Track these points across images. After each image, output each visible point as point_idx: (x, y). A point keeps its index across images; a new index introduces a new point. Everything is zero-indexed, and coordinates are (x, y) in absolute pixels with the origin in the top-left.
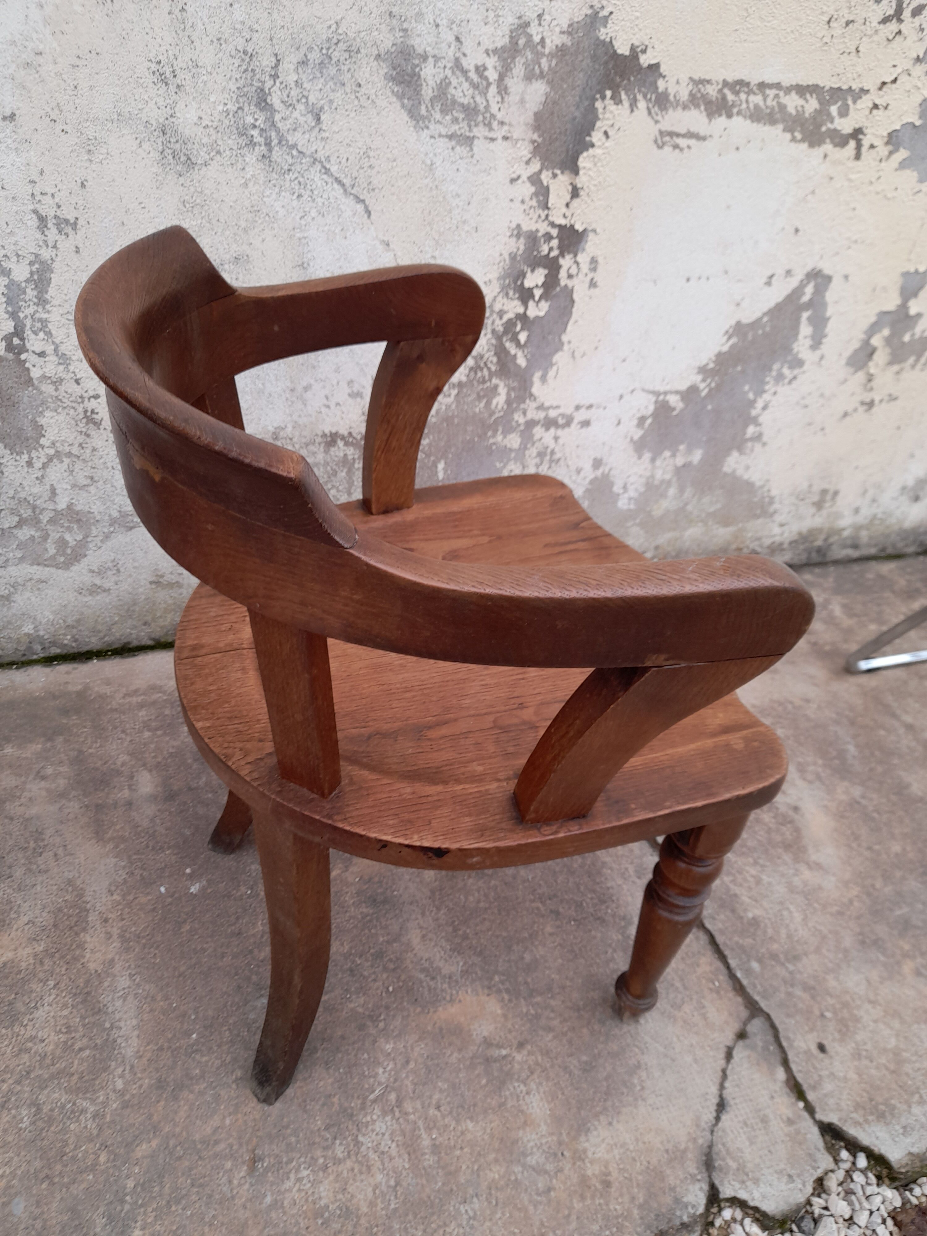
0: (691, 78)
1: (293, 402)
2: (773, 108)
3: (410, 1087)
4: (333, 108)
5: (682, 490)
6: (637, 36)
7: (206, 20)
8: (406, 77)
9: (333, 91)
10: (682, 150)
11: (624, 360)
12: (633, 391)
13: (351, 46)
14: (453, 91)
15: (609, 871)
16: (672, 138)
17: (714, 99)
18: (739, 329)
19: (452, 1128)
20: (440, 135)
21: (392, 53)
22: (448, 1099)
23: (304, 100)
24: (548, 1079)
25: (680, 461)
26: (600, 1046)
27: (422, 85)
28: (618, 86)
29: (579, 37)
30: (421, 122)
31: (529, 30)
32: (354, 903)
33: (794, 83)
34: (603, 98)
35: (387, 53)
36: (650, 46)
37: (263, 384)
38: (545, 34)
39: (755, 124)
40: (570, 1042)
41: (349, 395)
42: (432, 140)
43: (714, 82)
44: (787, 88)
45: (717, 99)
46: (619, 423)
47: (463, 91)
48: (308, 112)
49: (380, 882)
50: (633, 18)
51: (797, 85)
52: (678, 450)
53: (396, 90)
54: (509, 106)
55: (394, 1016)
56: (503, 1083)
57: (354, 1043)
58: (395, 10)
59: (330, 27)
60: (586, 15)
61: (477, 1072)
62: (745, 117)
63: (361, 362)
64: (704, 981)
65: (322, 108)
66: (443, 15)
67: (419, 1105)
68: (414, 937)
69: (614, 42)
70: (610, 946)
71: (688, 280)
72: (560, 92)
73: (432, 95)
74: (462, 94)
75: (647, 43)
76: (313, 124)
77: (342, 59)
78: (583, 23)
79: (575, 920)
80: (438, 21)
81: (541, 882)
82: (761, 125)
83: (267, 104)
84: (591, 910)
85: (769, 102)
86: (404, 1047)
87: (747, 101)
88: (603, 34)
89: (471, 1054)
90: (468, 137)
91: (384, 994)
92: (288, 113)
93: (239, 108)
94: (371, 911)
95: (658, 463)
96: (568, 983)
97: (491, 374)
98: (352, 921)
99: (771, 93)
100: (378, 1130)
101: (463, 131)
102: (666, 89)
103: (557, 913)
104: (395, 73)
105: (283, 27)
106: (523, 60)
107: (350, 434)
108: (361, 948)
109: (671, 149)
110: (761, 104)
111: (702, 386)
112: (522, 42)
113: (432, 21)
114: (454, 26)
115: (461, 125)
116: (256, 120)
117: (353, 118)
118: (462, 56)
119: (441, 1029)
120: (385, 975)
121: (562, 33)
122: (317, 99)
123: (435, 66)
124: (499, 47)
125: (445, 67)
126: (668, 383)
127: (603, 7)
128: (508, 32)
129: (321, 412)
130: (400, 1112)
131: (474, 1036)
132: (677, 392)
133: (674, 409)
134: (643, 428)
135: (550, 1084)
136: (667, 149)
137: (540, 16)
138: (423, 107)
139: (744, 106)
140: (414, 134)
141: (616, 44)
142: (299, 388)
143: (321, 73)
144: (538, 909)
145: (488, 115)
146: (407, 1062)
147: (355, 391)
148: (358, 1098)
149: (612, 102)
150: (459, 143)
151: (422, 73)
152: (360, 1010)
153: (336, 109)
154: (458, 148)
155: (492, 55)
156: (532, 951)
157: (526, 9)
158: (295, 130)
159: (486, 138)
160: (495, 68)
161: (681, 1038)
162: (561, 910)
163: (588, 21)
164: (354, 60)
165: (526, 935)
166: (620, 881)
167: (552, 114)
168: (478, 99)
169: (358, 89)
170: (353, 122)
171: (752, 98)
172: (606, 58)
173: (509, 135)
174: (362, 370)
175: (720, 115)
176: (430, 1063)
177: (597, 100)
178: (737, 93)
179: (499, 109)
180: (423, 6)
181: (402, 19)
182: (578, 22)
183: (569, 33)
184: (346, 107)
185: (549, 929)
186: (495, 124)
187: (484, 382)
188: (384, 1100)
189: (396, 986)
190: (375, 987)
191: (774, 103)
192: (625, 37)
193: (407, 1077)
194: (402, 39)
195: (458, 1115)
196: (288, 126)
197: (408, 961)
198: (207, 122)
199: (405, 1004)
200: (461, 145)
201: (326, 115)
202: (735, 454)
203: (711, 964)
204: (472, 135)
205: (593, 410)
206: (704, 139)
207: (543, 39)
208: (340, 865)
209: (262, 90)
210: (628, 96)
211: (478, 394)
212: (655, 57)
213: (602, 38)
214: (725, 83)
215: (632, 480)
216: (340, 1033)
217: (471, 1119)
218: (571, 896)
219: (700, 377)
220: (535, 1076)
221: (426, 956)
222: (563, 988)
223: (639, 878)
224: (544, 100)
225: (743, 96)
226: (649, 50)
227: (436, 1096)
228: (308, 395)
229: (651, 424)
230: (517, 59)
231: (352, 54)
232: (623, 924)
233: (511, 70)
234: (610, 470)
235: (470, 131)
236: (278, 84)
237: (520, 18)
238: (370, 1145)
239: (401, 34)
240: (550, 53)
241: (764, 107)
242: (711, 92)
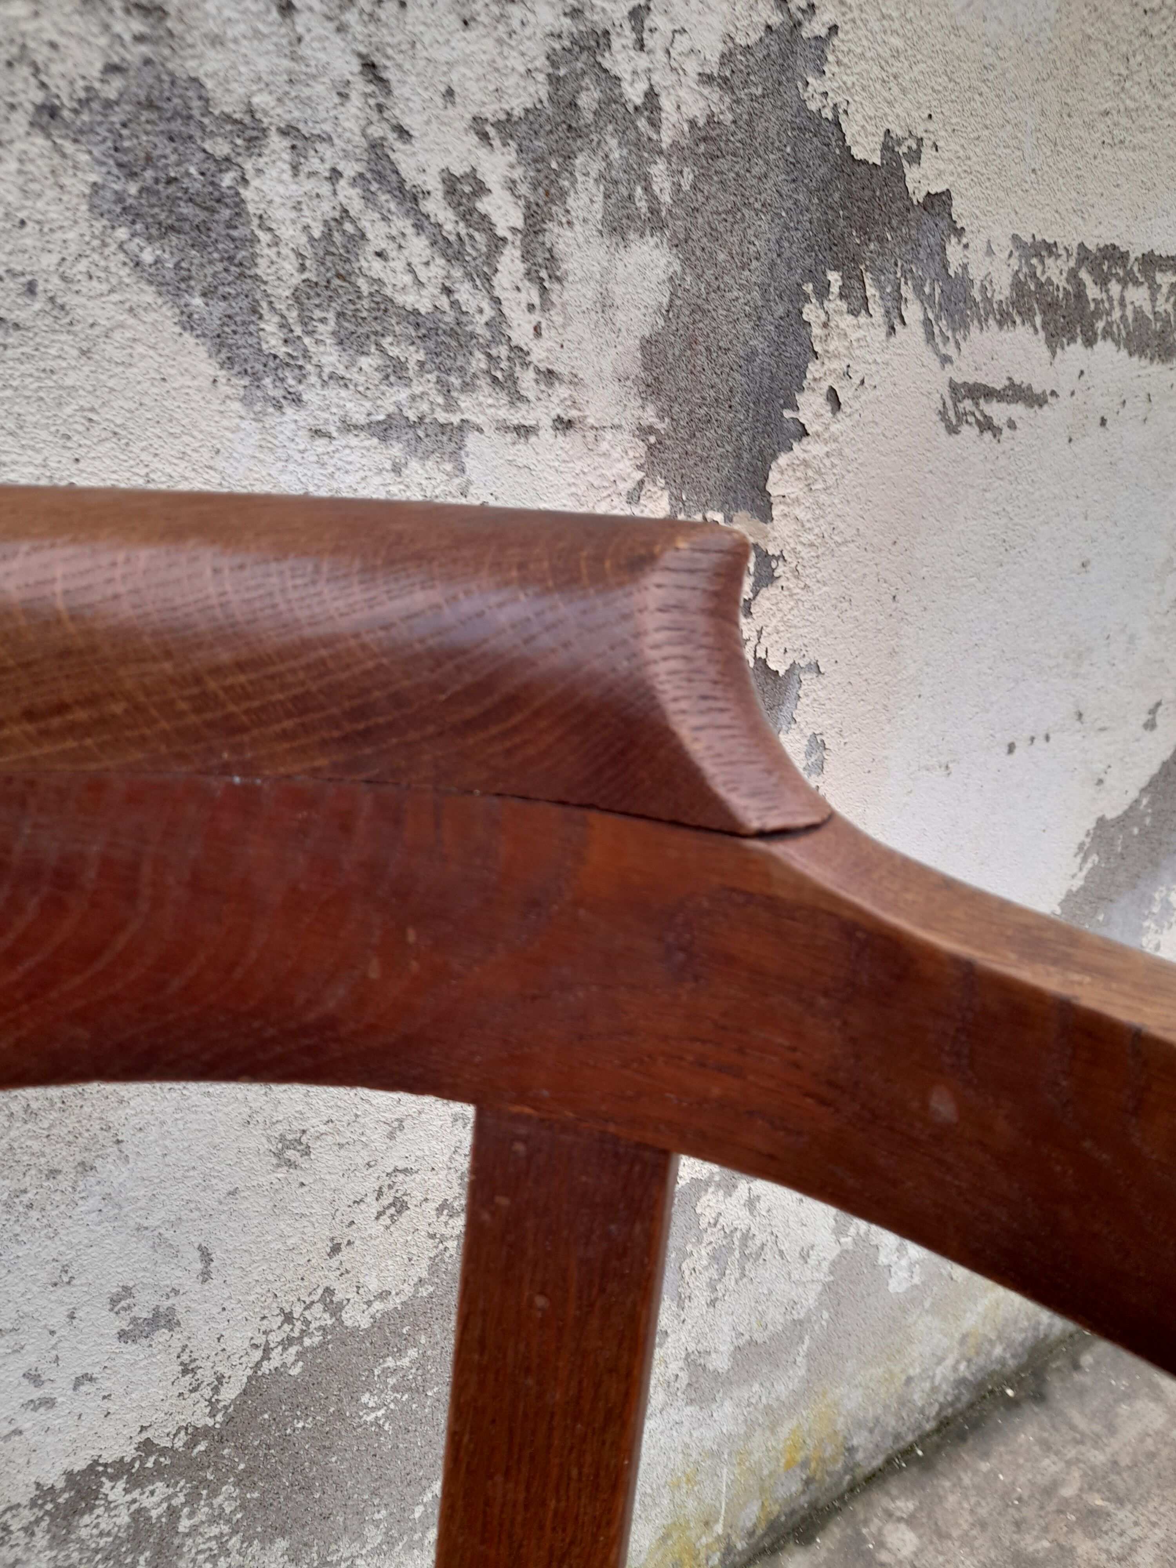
0: (1015, 238)
2: (1166, 318)
6: (896, 110)
10: (996, 431)
14: (376, 267)
16: (981, 401)
17: (1061, 295)
18: (1100, 834)
20: (348, 427)
27: (253, 240)
28: (855, 260)
29: (753, 98)
30: (267, 381)
34: (823, 292)
35: (84, 103)
36: (927, 143)
38: (656, 78)
39: (1134, 359)
42: (321, 444)
43: (1061, 251)
45: (1066, 294)
47: (410, 268)
50: (885, 52)
53: (147, 256)
54: (568, 320)
60: (768, 29)
62: (1117, 343)
69: (844, 124)
71: (1011, 748)
72: (709, 274)
73: (297, 279)
74: (408, 279)
75: (918, 132)
78: (761, 53)
82: (1144, 362)
85: (1161, 303)
87: (1122, 303)
88: (814, 93)
90: (443, 427)
99: (1165, 279)
101: (425, 407)
102: (965, 267)
104: (132, 189)
106: (596, 166)
109: (975, 431)
110: (1147, 308)
112: (588, 100)
115: (417, 389)
118: (392, 136)
121: (708, 79)
123: (295, 169)
124: (518, 112)
125: (335, 175)
128: (541, 62)
136: (969, 432)
137: (637, 18)
138: (270, 325)
139: (1116, 314)
141: (850, 130)
145: (503, 351)
147: (144, 1314)
149: (843, 305)
150: (414, 448)
151: (249, 195)
154: (414, 464)
155: (497, 143)
159: (504, 427)
160: (511, 186)
163: (775, 47)
167: (692, 343)
168: (464, 293)
171: (1130, 293)
172: (827, 168)
173: (573, 413)
175: (1072, 339)
177: (807, 299)
178: (1103, 281)
179: (537, 330)
182: (746, 50)
183: (725, 83)
186: (527, 380)
192: (868, 110)
194: (144, 49)
200: (426, 456)
204: (456, 419)
206: (1040, 401)
207: (651, 98)
210: (881, 289)
212: (940, 174)
213: (813, 106)
214: (1084, 255)
224: (665, 301)
225: (1115, 288)
226: (925, 155)
230: (579, 161)
233: (563, 194)
235: (450, 406)
237: (575, 13)
239: (138, 26)
240: (674, 144)
241: (1151, 317)
242: (1055, 281)
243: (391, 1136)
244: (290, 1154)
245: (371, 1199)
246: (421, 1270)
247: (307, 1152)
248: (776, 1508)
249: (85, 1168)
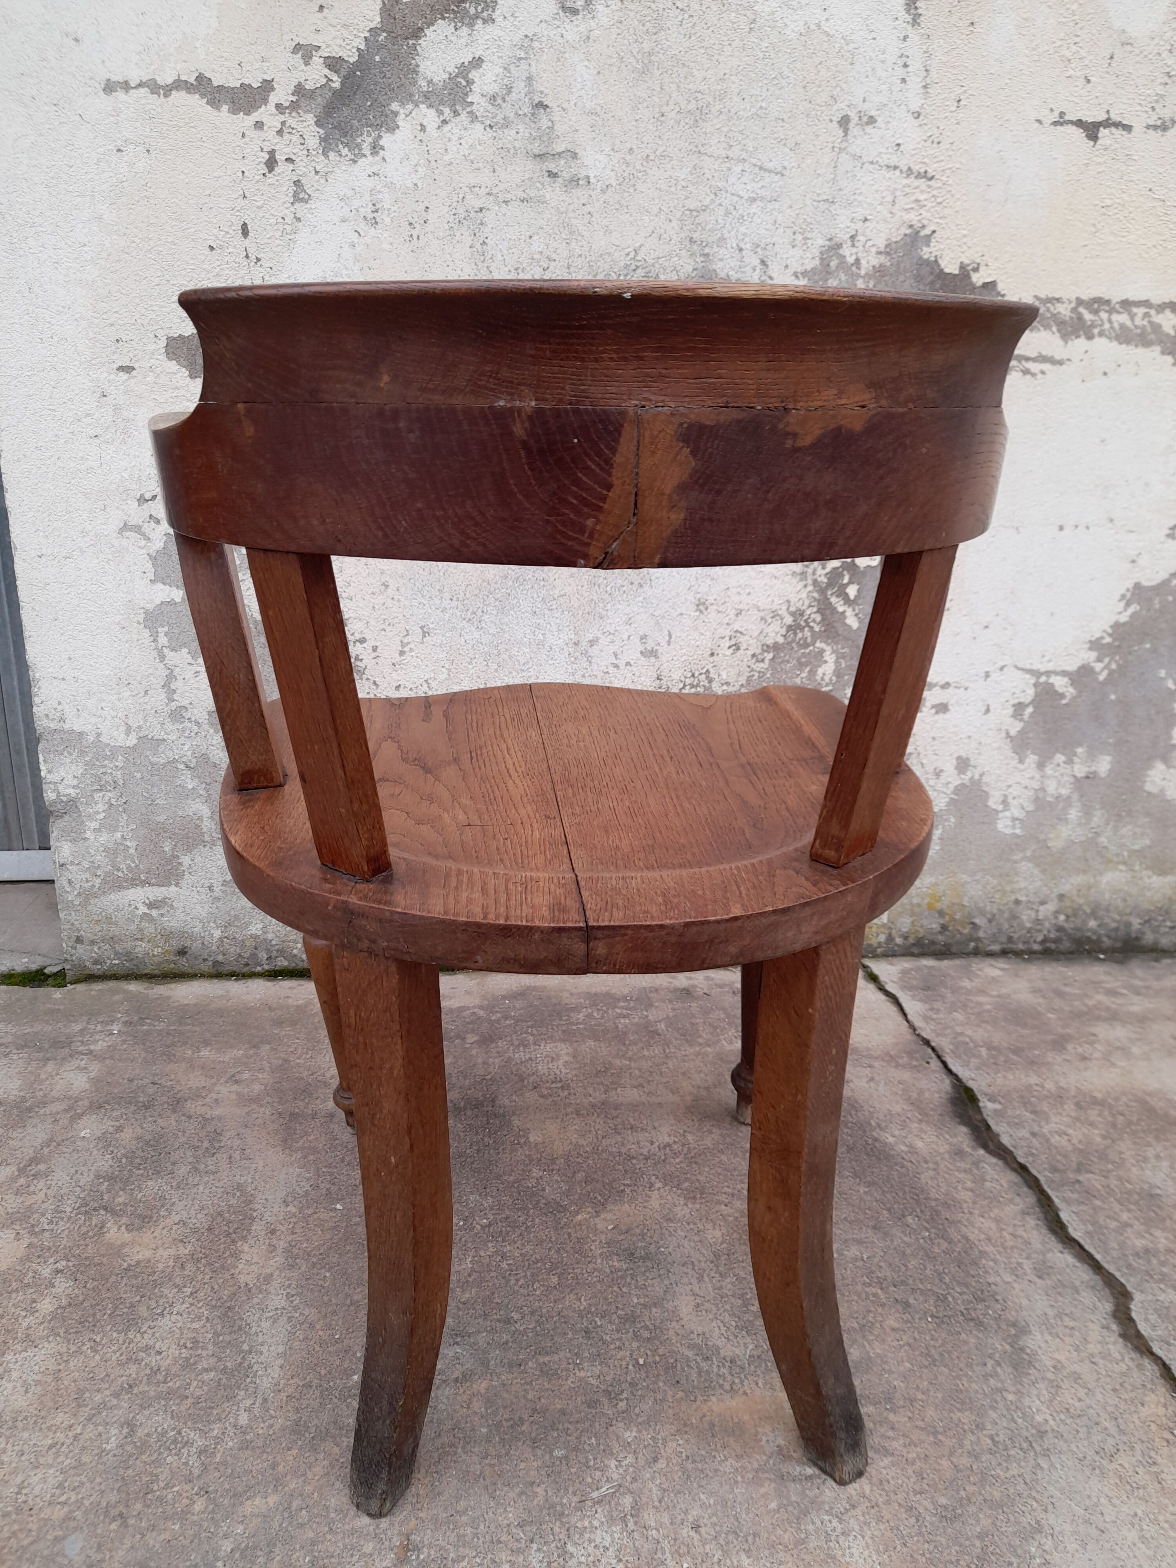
0: (1035, 296)
2: (1144, 327)
3: (656, 1493)
5: (1087, 813)
6: (967, 254)
7: (505, 252)
10: (1033, 375)
11: (986, 627)
12: (1002, 669)
13: (650, 272)
15: (991, 1263)
16: (1020, 362)
17: (1068, 318)
18: (1139, 593)
19: (715, 1559)
22: (714, 1519)
24: (880, 1519)
25: (1080, 770)
26: (971, 1488)
29: (898, 257)
31: (841, 252)
32: (601, 1254)
33: (1167, 301)
36: (982, 264)
38: (859, 255)
39: (1124, 346)
40: (920, 1475)
41: (642, 653)
43: (1065, 300)
44: (1159, 306)
45: (1071, 318)
46: (988, 711)
49: (643, 1235)
50: (959, 236)
51: (1171, 302)
52: (1075, 754)
55: (642, 1397)
56: (806, 1513)
57: (577, 1422)
58: (695, 236)
59: (628, 254)
60: (905, 235)
61: (763, 1491)
62: (1110, 338)
63: (656, 613)
64: (1153, 1427)
66: (747, 240)
67: (666, 1519)
68: (685, 1305)
69: (940, 261)
70: (991, 1357)
71: (1061, 528)
75: (978, 261)
78: (902, 243)
79: (932, 1316)
80: (742, 245)
81: (882, 1264)
82: (1130, 347)
84: (962, 1308)
85: (1138, 321)
86: (653, 1438)
87: (1110, 321)
88: (926, 253)
89: (756, 1465)
91: (630, 1367)
94: (624, 1267)
95: (1049, 770)
96: (920, 1396)
97: (815, 636)
98: (596, 1274)
99: (1140, 311)
100: (598, 1541)
103: (907, 1305)
105: (580, 255)
106: (836, 281)
108: (605, 1307)
109: (1021, 374)
110: (1129, 323)
111: (1098, 666)
112: (834, 264)
113: (734, 245)
114: (759, 250)
119: (712, 1425)
120: (635, 1345)
121: (880, 253)
124: (809, 269)
126: (1049, 661)
127: (924, 227)
128: (818, 254)
130: (636, 1523)
131: (763, 1443)
132: (1064, 673)
133: (1062, 696)
134: (1021, 720)
135: (882, 1527)
136: (1016, 375)
137: (852, 238)
139: (1107, 326)
141: (943, 264)
142: (584, 643)
144: (875, 1295)
146: (655, 1460)
147: (649, 648)
148: (574, 1493)
152: (594, 1382)
155: (801, 277)
156: (864, 1346)
157: (837, 231)
161: (1115, 1501)
162: (912, 1301)
163: (908, 240)
165: (856, 1325)
166: (1008, 1278)
171: (1115, 317)
172: (931, 278)
174: (657, 623)
175: (1078, 337)
176: (690, 1466)
178: (1096, 312)
180: (725, 231)
181: (704, 244)
182: (896, 242)
183: (888, 254)
185: (891, 1322)
187: (806, 645)
188: (613, 1503)
189: (650, 1360)
190: (618, 1357)
191: (1145, 322)
192: (952, 255)
193: (653, 1478)
194: (703, 264)
195: (727, 1543)
197: (671, 1332)
199: (661, 1384)
202: (1160, 766)
203: (1165, 1406)
205: (951, 690)
206: (1060, 363)
207: (857, 261)
208: (589, 1210)
211: (799, 660)
212: (990, 276)
213: (926, 257)
214: (1080, 302)
215: (1015, 791)
216: (559, 1407)
217: (748, 1552)
218: (929, 1287)
219: (1093, 655)
220: (858, 1511)
221: (700, 1330)
222: (912, 1401)
223: (1040, 1277)
225: (1104, 315)
226: (982, 269)
227: (695, 1512)
228: (594, 651)
229: (1032, 715)
230: (830, 280)
232: (1013, 1332)
234: (981, 775)
237: (830, 240)
238: (583, 1559)
239: (702, 259)
240: (866, 274)
241: (1132, 327)
242: (1063, 312)
243: (737, 615)
244: (701, 607)
245: (727, 638)
246: (743, 680)
247: (707, 609)
248: (921, 934)
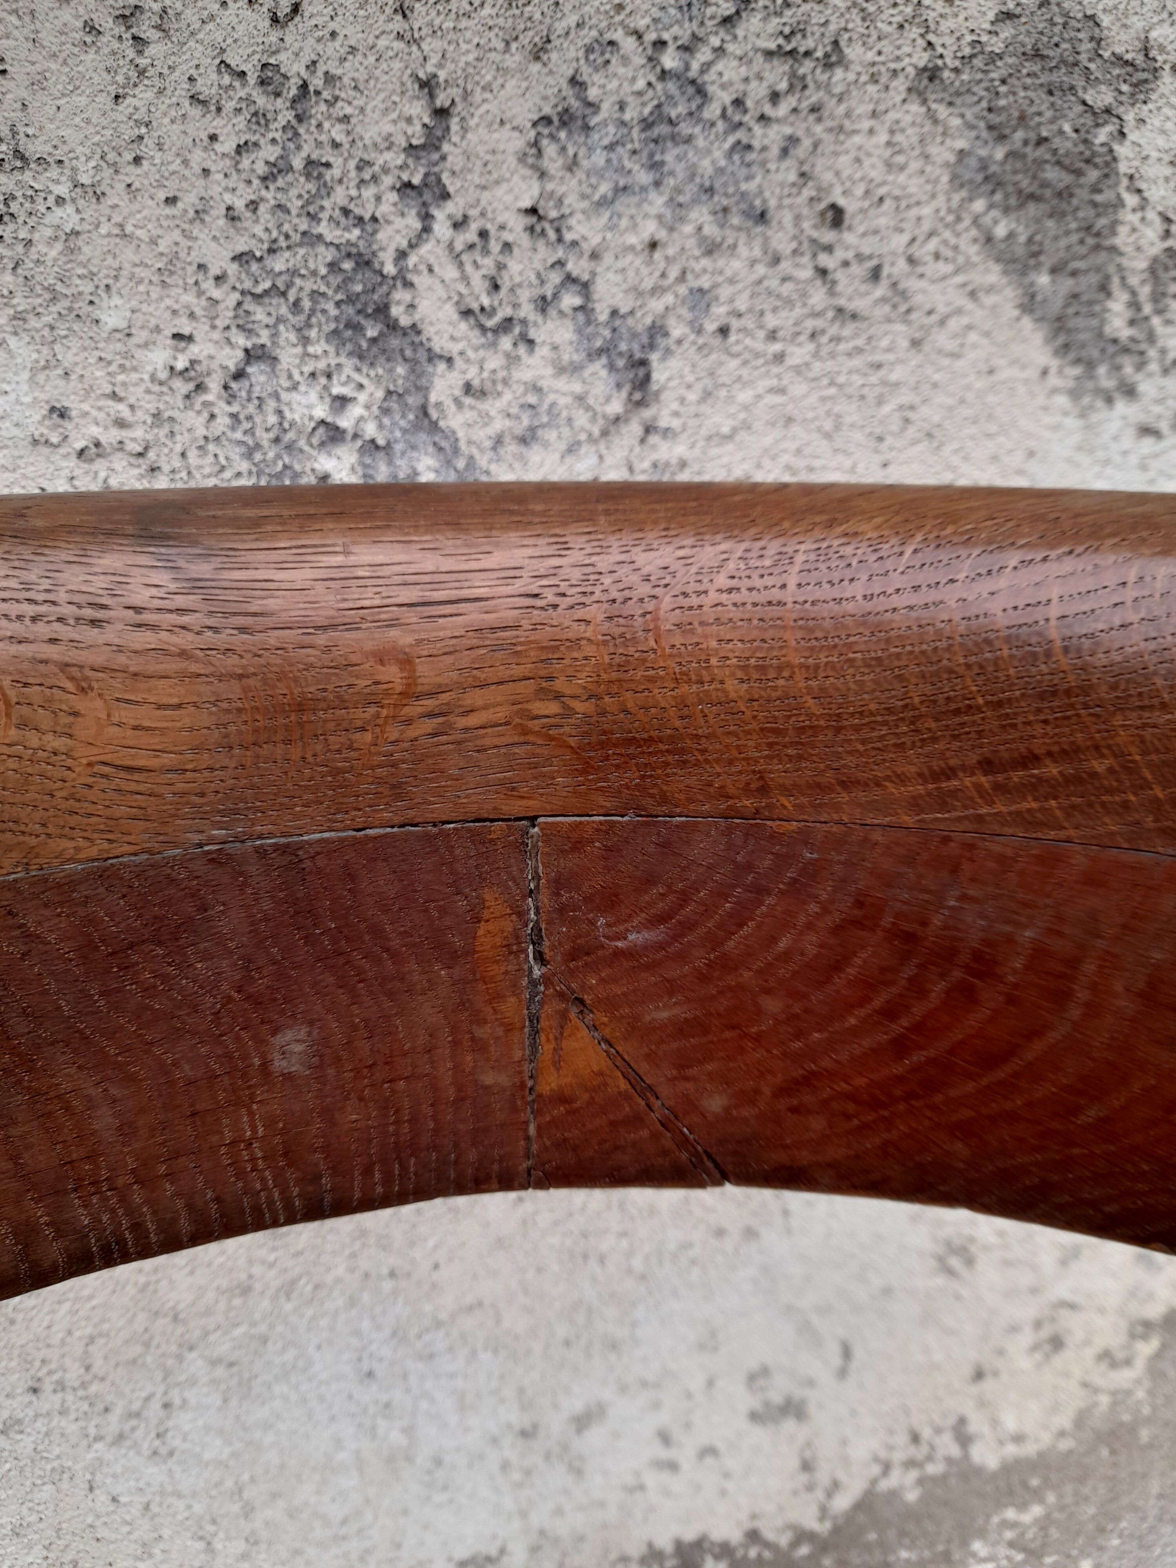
1: (528, 1473)
4: (711, 326)
8: (1051, 174)
9: (711, 249)
21: (994, 58)
23: (570, 300)
27: (1120, 203)
30: (1102, 370)
37: (408, 1431)
42: (1148, 445)
48: (594, 354)
53: (1000, 231)
65: (657, 331)
76: (616, 407)
77: (757, 92)
83: (393, 326)
92: (494, 362)
93: (250, 355)
104: (999, 153)
107: (753, 1536)
116: (342, 402)
117: (798, 370)
122: (637, 292)
129: (642, 1488)
138: (1117, 306)
140: (1071, 422)
143: (655, 166)
151: (1121, 150)
153: (724, 331)
158: (525, 440)
164: (814, 96)
169: (828, 236)
170: (799, 388)
184: (771, 321)
196: (499, 425)
198: (95, 431)
201: (674, 363)
209: (364, 262)
231: (806, 67)
236: (441, 228)
249: (750, 1233)
